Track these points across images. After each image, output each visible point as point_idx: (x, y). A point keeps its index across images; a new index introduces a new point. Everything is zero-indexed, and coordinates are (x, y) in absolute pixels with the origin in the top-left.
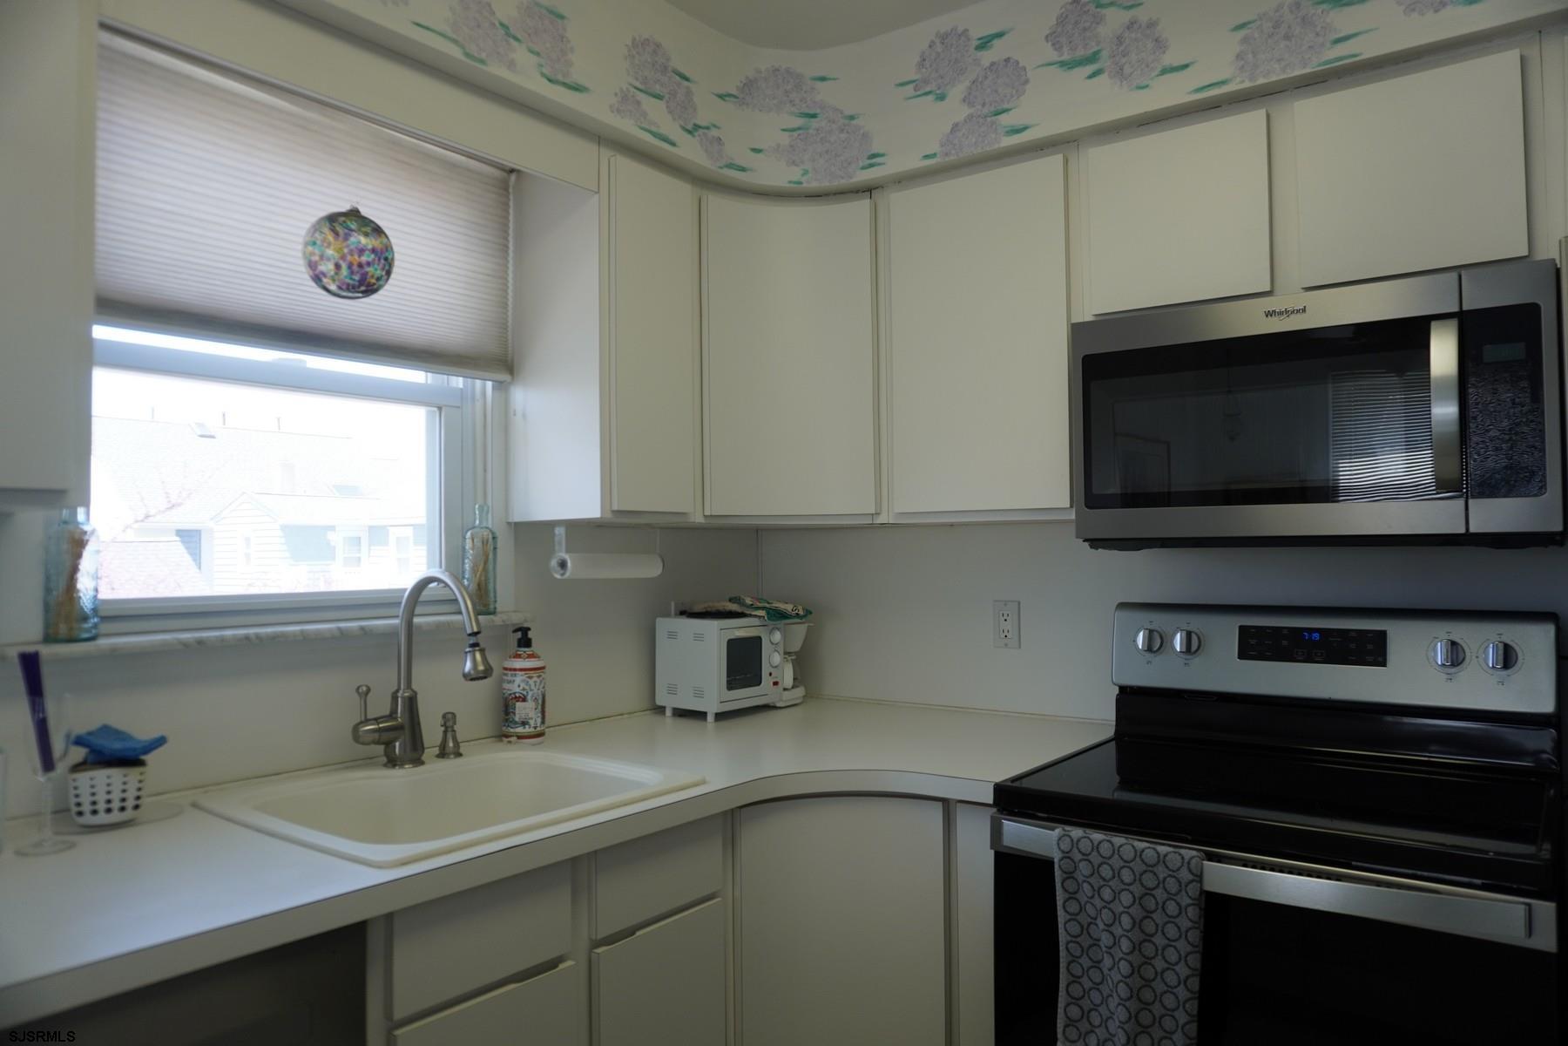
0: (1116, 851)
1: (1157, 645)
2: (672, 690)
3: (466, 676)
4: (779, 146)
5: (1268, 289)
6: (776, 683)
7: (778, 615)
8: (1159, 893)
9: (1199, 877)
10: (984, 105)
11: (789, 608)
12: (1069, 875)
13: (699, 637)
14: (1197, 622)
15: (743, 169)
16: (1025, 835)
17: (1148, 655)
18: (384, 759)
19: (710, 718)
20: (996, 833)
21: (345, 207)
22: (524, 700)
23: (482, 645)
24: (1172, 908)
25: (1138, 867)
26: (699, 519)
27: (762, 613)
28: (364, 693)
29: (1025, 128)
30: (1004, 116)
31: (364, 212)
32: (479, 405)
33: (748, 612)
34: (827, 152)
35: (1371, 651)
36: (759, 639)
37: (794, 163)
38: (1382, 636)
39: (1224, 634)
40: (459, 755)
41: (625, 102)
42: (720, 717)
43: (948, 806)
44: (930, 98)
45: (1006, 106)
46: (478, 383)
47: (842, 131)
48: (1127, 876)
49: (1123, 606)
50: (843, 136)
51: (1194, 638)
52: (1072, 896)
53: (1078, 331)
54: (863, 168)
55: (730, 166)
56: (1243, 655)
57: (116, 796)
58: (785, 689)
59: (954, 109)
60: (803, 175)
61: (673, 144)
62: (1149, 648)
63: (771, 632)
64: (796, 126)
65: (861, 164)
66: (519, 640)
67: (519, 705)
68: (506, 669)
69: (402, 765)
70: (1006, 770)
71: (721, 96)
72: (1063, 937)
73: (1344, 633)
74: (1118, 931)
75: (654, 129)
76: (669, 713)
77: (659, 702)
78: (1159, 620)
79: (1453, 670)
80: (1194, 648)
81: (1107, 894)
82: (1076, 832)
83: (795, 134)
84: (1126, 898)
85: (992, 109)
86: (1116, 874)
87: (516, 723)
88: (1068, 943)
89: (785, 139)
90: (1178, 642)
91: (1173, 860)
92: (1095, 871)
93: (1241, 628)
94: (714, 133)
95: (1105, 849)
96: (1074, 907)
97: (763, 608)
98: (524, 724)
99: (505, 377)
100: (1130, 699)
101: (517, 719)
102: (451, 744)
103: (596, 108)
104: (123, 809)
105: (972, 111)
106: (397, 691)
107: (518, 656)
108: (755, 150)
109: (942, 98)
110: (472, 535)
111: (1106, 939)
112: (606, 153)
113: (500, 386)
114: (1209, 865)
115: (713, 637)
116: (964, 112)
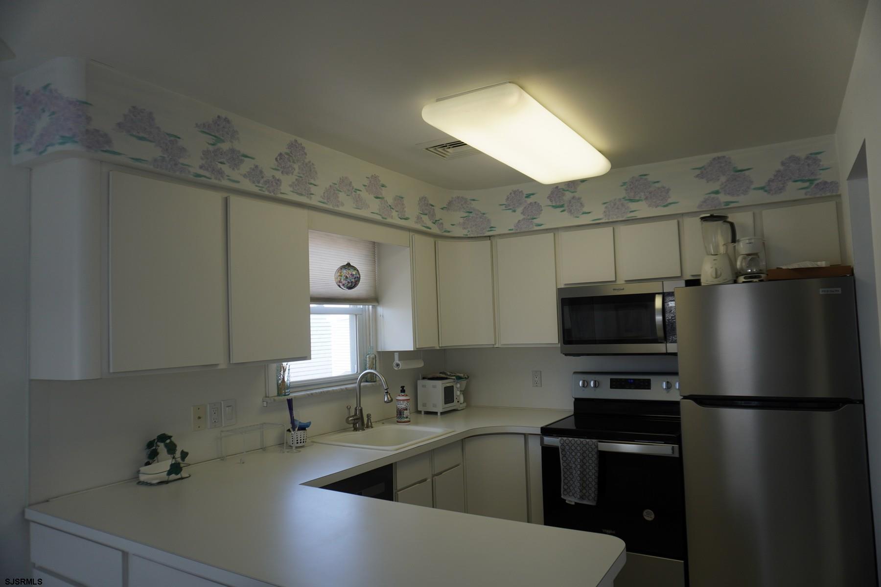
0: (576, 442)
1: (586, 385)
2: (424, 405)
3: (385, 402)
4: (460, 223)
5: (614, 280)
6: (458, 402)
7: (459, 378)
8: (587, 452)
9: (597, 447)
10: (528, 216)
11: (462, 375)
12: (563, 450)
13: (434, 387)
14: (598, 378)
15: (449, 232)
16: (550, 441)
17: (583, 388)
18: (353, 429)
19: (439, 414)
20: (542, 441)
21: (345, 263)
22: (407, 410)
23: (389, 392)
24: (590, 455)
25: (581, 445)
26: (438, 348)
27: (454, 378)
28: (349, 408)
29: (542, 225)
30: (534, 220)
31: (352, 264)
32: (367, 313)
33: (448, 377)
34: (476, 225)
35: (646, 385)
36: (453, 387)
37: (465, 228)
38: (649, 381)
39: (606, 380)
40: (372, 427)
41: (419, 219)
42: (442, 413)
43: (525, 436)
44: (511, 211)
45: (535, 217)
46: (367, 306)
47: (481, 218)
48: (579, 448)
49: (575, 373)
50: (481, 220)
51: (597, 382)
52: (564, 456)
53: (560, 291)
54: (489, 231)
55: (445, 231)
56: (612, 387)
57: (299, 439)
58: (461, 404)
59: (518, 216)
60: (468, 232)
61: (430, 229)
62: (583, 386)
63: (456, 384)
64: (465, 216)
65: (487, 230)
66: (401, 390)
67: (405, 411)
68: (397, 400)
69: (359, 431)
70: (544, 424)
71: (442, 209)
72: (562, 467)
73: (639, 380)
74: (576, 463)
75: (425, 225)
76: (423, 413)
77: (419, 409)
78: (586, 377)
79: (668, 390)
80: (597, 386)
81: (573, 454)
82: (565, 438)
83: (465, 219)
84: (579, 454)
85: (531, 217)
86: (576, 448)
87: (403, 417)
88: (563, 469)
89: (462, 220)
90: (592, 384)
91: (591, 443)
92: (570, 448)
93: (611, 379)
94: (441, 221)
95: (573, 442)
96: (565, 459)
97: (454, 376)
98: (407, 418)
99: (375, 304)
100: (578, 402)
101: (405, 416)
102: (370, 424)
103: (411, 224)
104: (301, 442)
105: (524, 217)
106: (356, 407)
107: (399, 396)
108: (452, 225)
109: (514, 211)
110: (369, 357)
111: (574, 466)
112: (411, 234)
113: (374, 307)
114: (599, 443)
115: (439, 386)
116: (521, 217)
